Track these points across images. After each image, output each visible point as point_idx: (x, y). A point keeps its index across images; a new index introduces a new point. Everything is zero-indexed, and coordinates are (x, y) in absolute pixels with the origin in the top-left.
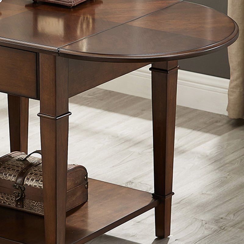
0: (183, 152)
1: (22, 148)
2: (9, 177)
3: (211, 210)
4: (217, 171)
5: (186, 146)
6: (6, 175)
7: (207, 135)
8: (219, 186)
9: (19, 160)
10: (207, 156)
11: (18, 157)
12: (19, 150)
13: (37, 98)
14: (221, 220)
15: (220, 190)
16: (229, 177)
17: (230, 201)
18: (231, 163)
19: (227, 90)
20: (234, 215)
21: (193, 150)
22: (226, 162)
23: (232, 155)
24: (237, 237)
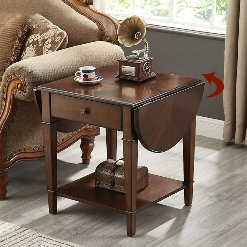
0: (199, 160)
1: (113, 158)
2: (107, 173)
3: (214, 190)
4: (217, 169)
5: (201, 156)
6: (105, 171)
7: (212, 150)
8: (218, 178)
9: (112, 164)
10: (212, 162)
11: (111, 162)
12: (112, 159)
13: (121, 130)
14: (220, 196)
15: (219, 180)
16: (223, 173)
17: (224, 186)
18: (225, 165)
19: (223, 127)
20: (226, 193)
21: (205, 158)
22: (222, 165)
23: (225, 161)
24: (228, 205)
